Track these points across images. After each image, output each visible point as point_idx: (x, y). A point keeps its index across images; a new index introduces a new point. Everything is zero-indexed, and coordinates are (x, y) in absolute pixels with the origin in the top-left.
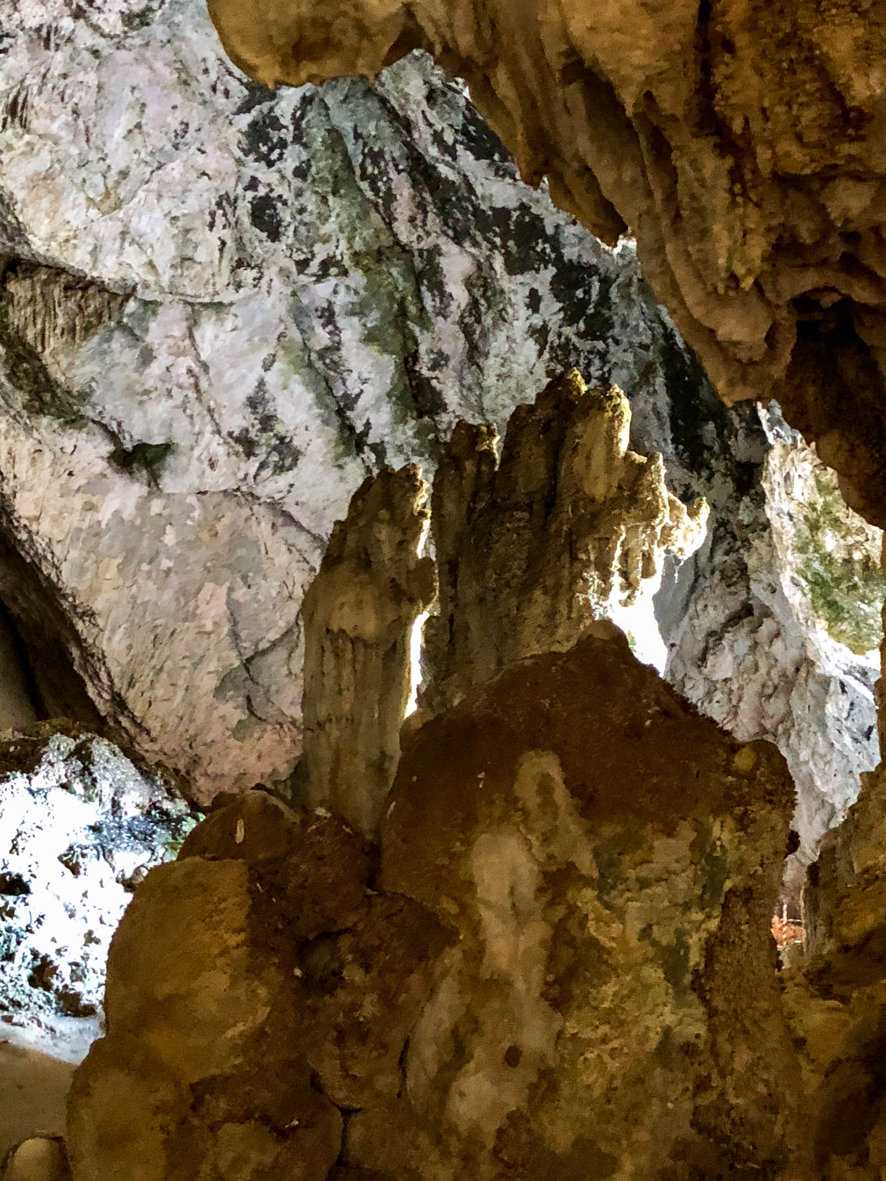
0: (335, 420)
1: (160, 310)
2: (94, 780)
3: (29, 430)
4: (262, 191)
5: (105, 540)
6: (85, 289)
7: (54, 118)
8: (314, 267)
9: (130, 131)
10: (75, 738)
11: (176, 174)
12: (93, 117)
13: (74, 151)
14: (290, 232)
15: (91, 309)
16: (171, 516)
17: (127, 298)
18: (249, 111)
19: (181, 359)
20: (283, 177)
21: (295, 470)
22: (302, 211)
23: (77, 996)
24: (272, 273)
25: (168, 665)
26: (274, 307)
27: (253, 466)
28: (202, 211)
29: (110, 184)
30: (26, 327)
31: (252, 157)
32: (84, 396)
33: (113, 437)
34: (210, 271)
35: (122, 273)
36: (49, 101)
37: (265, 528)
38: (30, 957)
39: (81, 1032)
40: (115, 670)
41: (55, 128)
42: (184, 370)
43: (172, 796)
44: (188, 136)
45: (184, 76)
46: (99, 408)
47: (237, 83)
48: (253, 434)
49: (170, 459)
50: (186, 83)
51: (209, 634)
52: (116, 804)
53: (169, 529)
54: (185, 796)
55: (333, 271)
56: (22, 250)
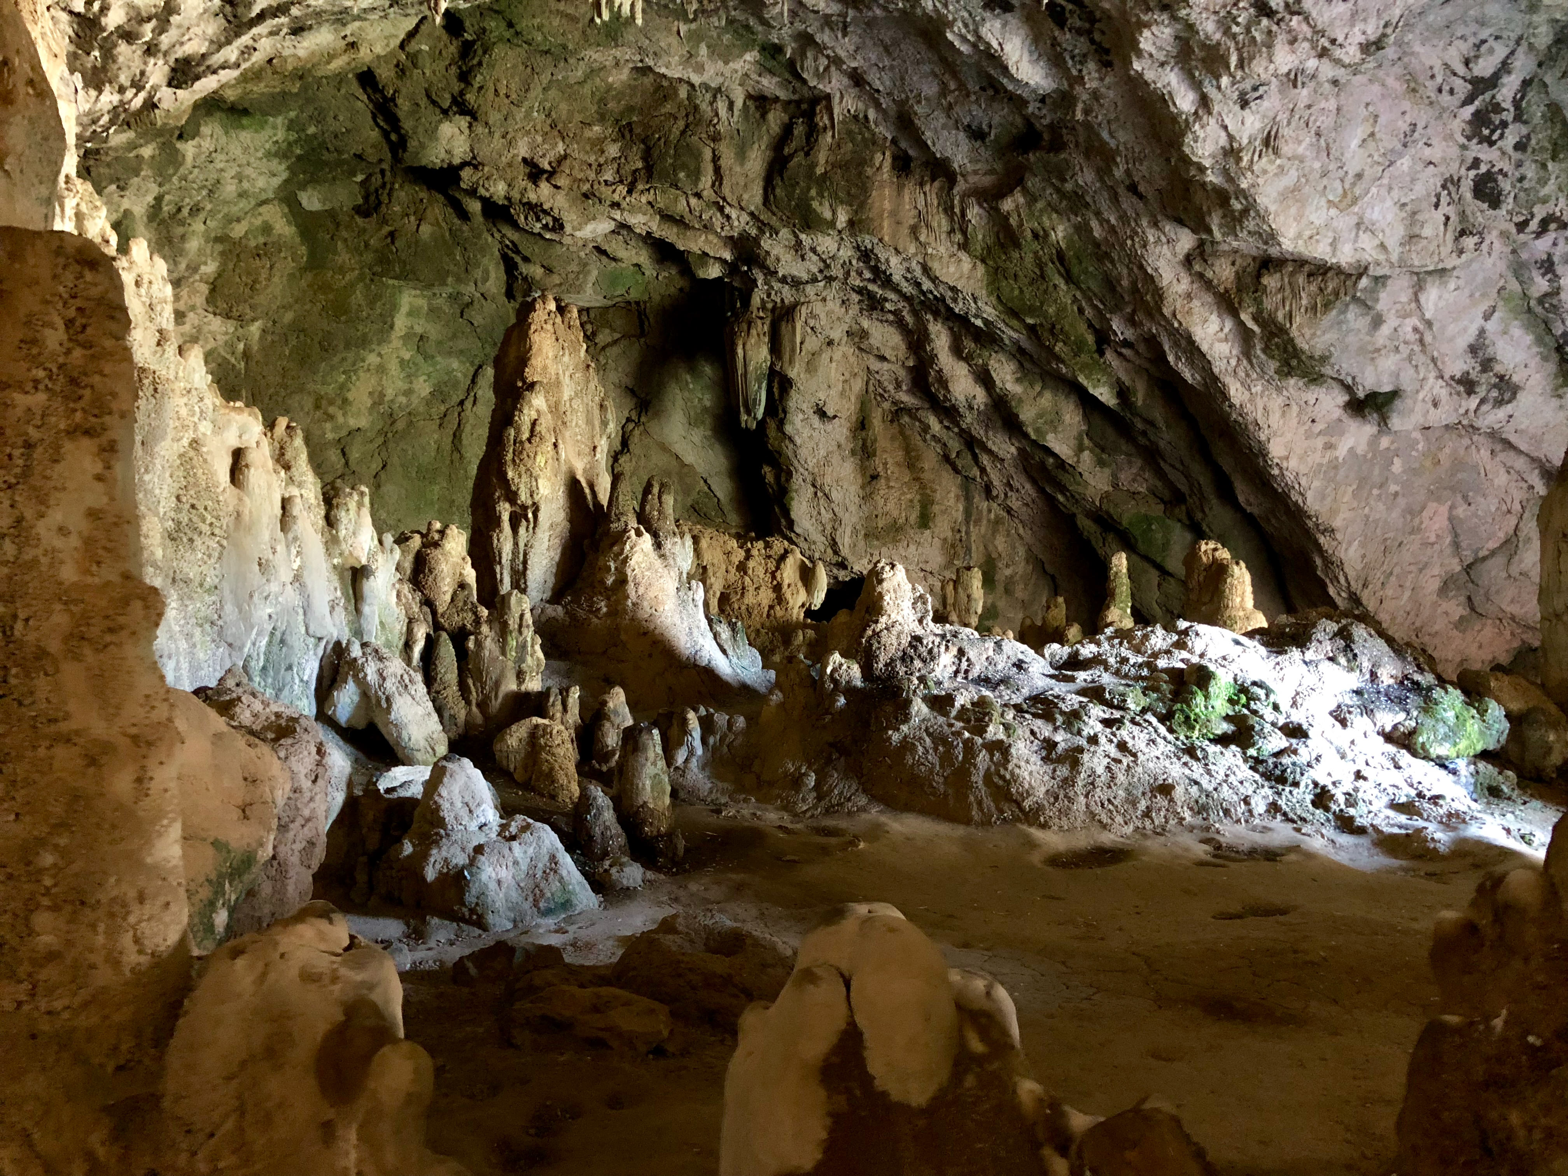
0: (1555, 357)
1: (1389, 282)
2: (1355, 656)
3: (1279, 390)
4: (1483, 169)
5: (1342, 472)
6: (1324, 274)
7: (1300, 142)
8: (1534, 225)
9: (1364, 141)
10: (1338, 622)
11: (1405, 168)
12: (1333, 135)
13: (1317, 165)
14: (1510, 200)
15: (1330, 289)
16: (1398, 449)
17: (1360, 276)
18: (1472, 102)
19: (1407, 321)
20: (1504, 153)
21: (1514, 403)
22: (1522, 179)
23: (1351, 819)
24: (1492, 237)
25: (1397, 570)
26: (1494, 265)
27: (1473, 402)
28: (1429, 195)
29: (1347, 186)
30: (1277, 310)
31: (1475, 141)
32: (1324, 359)
33: (1348, 389)
34: (1435, 243)
35: (1358, 256)
36: (1297, 128)
37: (1485, 453)
38: (1311, 786)
39: (1356, 846)
40: (1351, 575)
41: (1301, 150)
42: (1410, 329)
43: (1421, 670)
44: (1416, 135)
45: (1412, 85)
46: (1337, 367)
47: (1461, 81)
48: (1473, 375)
49: (1398, 403)
50: (1414, 90)
51: (1433, 544)
52: (1374, 675)
53: (1396, 460)
54: (1433, 671)
55: (1553, 226)
56: (1274, 251)
